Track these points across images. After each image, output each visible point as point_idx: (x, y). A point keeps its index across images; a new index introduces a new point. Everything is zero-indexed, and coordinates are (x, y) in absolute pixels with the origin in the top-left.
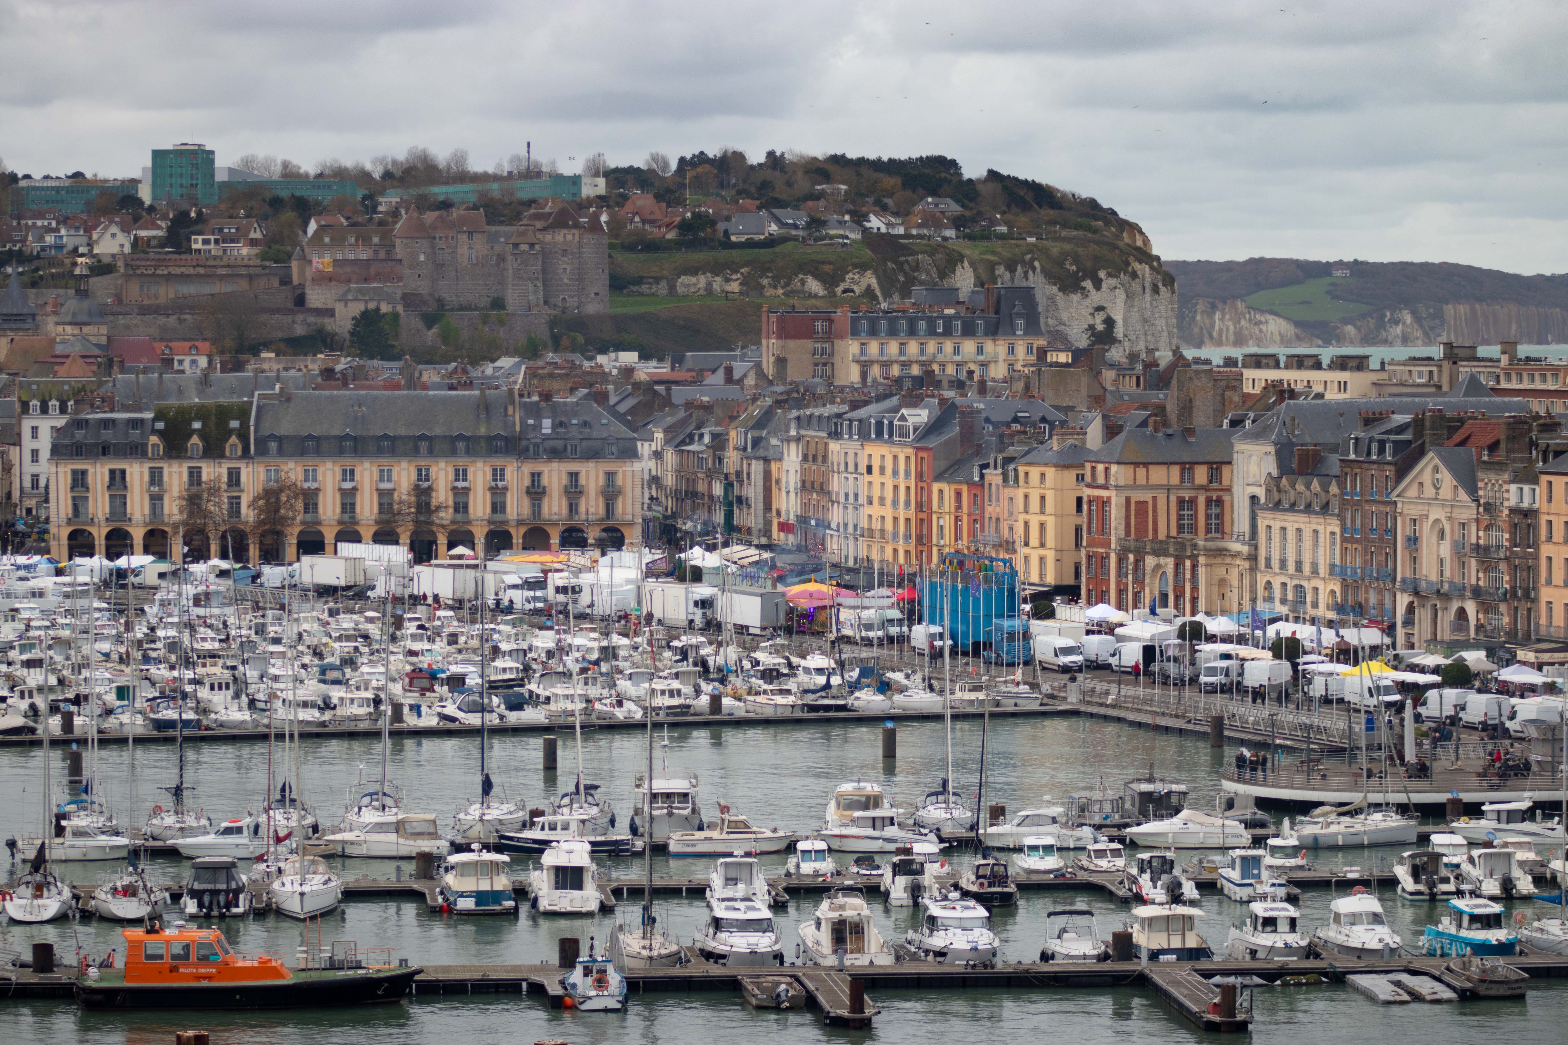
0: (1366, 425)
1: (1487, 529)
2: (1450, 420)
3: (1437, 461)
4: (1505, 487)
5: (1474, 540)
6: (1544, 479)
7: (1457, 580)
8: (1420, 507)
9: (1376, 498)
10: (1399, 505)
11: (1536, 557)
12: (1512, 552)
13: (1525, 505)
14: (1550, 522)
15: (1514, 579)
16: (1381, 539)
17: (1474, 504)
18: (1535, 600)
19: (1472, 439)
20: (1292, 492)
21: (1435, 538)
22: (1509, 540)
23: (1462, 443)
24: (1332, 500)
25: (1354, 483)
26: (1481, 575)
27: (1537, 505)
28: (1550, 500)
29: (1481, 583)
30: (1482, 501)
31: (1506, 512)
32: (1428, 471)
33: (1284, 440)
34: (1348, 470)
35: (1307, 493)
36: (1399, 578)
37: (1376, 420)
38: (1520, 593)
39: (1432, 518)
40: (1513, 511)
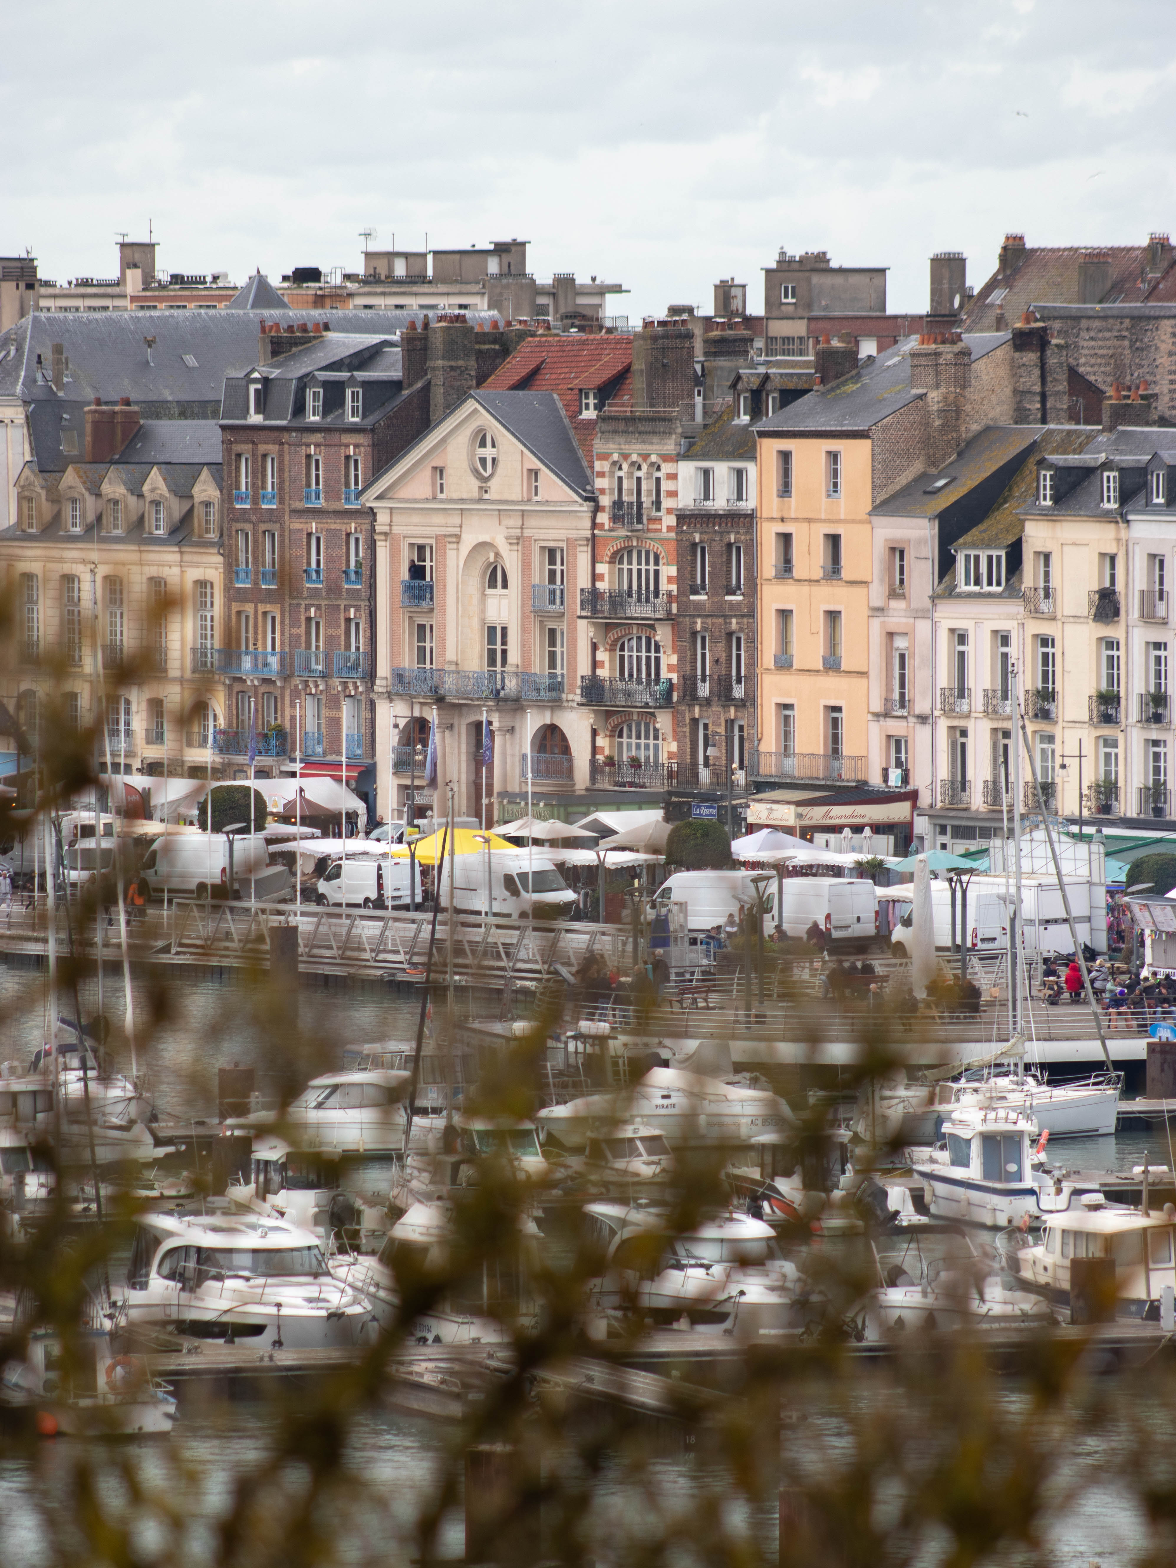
0: (275, 353)
1: (616, 558)
2: (482, 337)
3: (486, 419)
4: (667, 468)
5: (584, 581)
6: (770, 448)
7: (539, 667)
8: (438, 519)
9: (321, 503)
10: (382, 518)
11: (750, 613)
12: (684, 606)
13: (721, 501)
14: (786, 539)
15: (687, 659)
16: (334, 590)
17: (587, 507)
18: (749, 702)
19: (546, 376)
20: (90, 500)
21: (475, 581)
22: (679, 580)
23: (525, 383)
24: (199, 511)
25: (258, 474)
26: (602, 655)
27: (749, 504)
28: (785, 489)
29: (603, 673)
30: (605, 501)
31: (670, 520)
32: (462, 440)
33: (39, 394)
34: (245, 448)
35: (132, 500)
36: (383, 669)
37: (295, 342)
38: (704, 690)
39: (469, 540)
40: (683, 517)
